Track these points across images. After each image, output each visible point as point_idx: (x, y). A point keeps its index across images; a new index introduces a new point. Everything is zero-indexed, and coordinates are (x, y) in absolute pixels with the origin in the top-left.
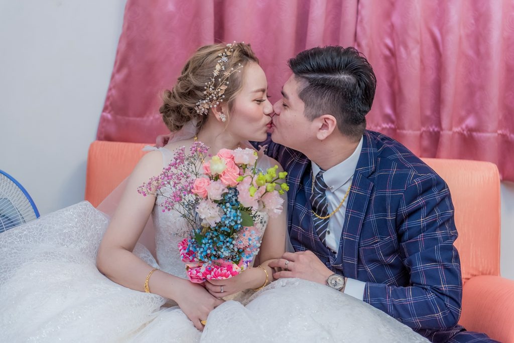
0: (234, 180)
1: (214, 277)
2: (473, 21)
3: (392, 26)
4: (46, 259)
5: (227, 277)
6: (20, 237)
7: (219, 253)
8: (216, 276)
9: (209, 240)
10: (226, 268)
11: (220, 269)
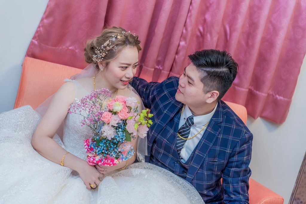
0: (125, 117)
1: (103, 164)
2: (248, 26)
5: (110, 165)
8: (104, 164)
9: (104, 144)
10: (110, 160)
11: (106, 161)
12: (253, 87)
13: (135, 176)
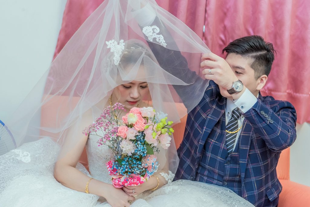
0: (143, 128)
1: (129, 185)
2: (273, 25)
3: (225, 27)
4: (27, 174)
6: (10, 160)
7: (133, 170)
8: (130, 184)
9: (126, 162)
10: (136, 179)
11: (133, 180)
12: (292, 90)
13: (167, 193)
